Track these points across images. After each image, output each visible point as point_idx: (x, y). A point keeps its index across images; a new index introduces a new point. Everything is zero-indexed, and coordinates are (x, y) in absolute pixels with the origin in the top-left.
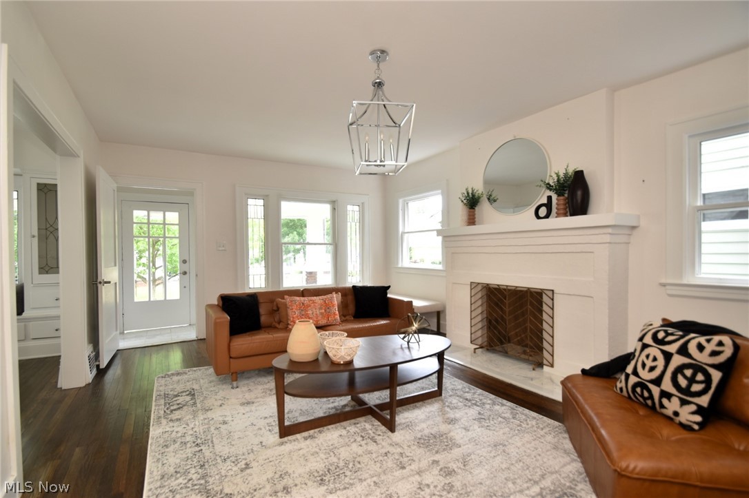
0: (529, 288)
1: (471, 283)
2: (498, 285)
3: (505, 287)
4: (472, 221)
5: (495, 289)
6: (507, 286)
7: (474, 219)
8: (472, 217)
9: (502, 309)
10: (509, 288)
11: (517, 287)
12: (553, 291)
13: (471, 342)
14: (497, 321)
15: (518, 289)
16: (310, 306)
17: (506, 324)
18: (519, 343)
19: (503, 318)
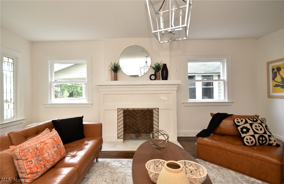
0: (148, 109)
1: (118, 109)
2: (133, 109)
3: (137, 109)
4: (116, 79)
5: (132, 110)
6: (138, 108)
7: (117, 77)
8: (115, 77)
9: (135, 119)
10: (139, 109)
11: (143, 108)
12: (158, 108)
13: (118, 138)
14: (133, 125)
15: (143, 109)
16: (44, 149)
17: (138, 125)
18: (144, 132)
19: (136, 123)
